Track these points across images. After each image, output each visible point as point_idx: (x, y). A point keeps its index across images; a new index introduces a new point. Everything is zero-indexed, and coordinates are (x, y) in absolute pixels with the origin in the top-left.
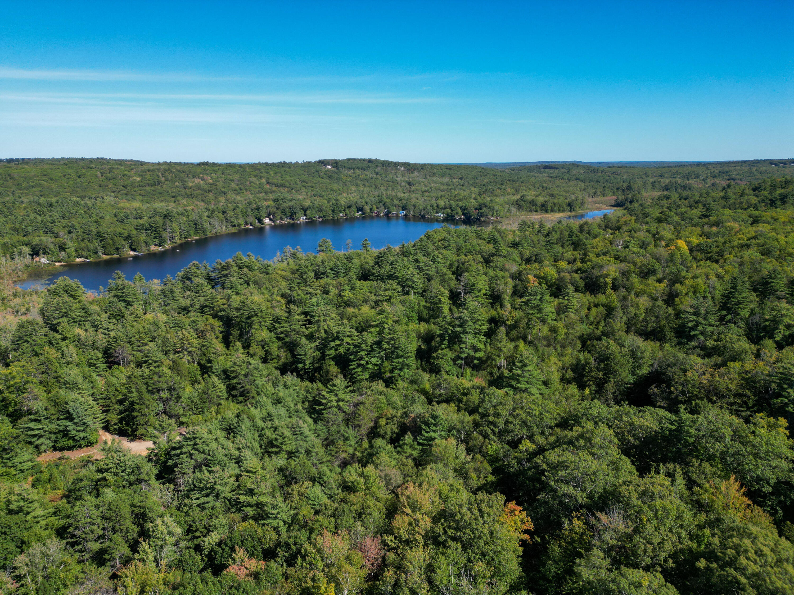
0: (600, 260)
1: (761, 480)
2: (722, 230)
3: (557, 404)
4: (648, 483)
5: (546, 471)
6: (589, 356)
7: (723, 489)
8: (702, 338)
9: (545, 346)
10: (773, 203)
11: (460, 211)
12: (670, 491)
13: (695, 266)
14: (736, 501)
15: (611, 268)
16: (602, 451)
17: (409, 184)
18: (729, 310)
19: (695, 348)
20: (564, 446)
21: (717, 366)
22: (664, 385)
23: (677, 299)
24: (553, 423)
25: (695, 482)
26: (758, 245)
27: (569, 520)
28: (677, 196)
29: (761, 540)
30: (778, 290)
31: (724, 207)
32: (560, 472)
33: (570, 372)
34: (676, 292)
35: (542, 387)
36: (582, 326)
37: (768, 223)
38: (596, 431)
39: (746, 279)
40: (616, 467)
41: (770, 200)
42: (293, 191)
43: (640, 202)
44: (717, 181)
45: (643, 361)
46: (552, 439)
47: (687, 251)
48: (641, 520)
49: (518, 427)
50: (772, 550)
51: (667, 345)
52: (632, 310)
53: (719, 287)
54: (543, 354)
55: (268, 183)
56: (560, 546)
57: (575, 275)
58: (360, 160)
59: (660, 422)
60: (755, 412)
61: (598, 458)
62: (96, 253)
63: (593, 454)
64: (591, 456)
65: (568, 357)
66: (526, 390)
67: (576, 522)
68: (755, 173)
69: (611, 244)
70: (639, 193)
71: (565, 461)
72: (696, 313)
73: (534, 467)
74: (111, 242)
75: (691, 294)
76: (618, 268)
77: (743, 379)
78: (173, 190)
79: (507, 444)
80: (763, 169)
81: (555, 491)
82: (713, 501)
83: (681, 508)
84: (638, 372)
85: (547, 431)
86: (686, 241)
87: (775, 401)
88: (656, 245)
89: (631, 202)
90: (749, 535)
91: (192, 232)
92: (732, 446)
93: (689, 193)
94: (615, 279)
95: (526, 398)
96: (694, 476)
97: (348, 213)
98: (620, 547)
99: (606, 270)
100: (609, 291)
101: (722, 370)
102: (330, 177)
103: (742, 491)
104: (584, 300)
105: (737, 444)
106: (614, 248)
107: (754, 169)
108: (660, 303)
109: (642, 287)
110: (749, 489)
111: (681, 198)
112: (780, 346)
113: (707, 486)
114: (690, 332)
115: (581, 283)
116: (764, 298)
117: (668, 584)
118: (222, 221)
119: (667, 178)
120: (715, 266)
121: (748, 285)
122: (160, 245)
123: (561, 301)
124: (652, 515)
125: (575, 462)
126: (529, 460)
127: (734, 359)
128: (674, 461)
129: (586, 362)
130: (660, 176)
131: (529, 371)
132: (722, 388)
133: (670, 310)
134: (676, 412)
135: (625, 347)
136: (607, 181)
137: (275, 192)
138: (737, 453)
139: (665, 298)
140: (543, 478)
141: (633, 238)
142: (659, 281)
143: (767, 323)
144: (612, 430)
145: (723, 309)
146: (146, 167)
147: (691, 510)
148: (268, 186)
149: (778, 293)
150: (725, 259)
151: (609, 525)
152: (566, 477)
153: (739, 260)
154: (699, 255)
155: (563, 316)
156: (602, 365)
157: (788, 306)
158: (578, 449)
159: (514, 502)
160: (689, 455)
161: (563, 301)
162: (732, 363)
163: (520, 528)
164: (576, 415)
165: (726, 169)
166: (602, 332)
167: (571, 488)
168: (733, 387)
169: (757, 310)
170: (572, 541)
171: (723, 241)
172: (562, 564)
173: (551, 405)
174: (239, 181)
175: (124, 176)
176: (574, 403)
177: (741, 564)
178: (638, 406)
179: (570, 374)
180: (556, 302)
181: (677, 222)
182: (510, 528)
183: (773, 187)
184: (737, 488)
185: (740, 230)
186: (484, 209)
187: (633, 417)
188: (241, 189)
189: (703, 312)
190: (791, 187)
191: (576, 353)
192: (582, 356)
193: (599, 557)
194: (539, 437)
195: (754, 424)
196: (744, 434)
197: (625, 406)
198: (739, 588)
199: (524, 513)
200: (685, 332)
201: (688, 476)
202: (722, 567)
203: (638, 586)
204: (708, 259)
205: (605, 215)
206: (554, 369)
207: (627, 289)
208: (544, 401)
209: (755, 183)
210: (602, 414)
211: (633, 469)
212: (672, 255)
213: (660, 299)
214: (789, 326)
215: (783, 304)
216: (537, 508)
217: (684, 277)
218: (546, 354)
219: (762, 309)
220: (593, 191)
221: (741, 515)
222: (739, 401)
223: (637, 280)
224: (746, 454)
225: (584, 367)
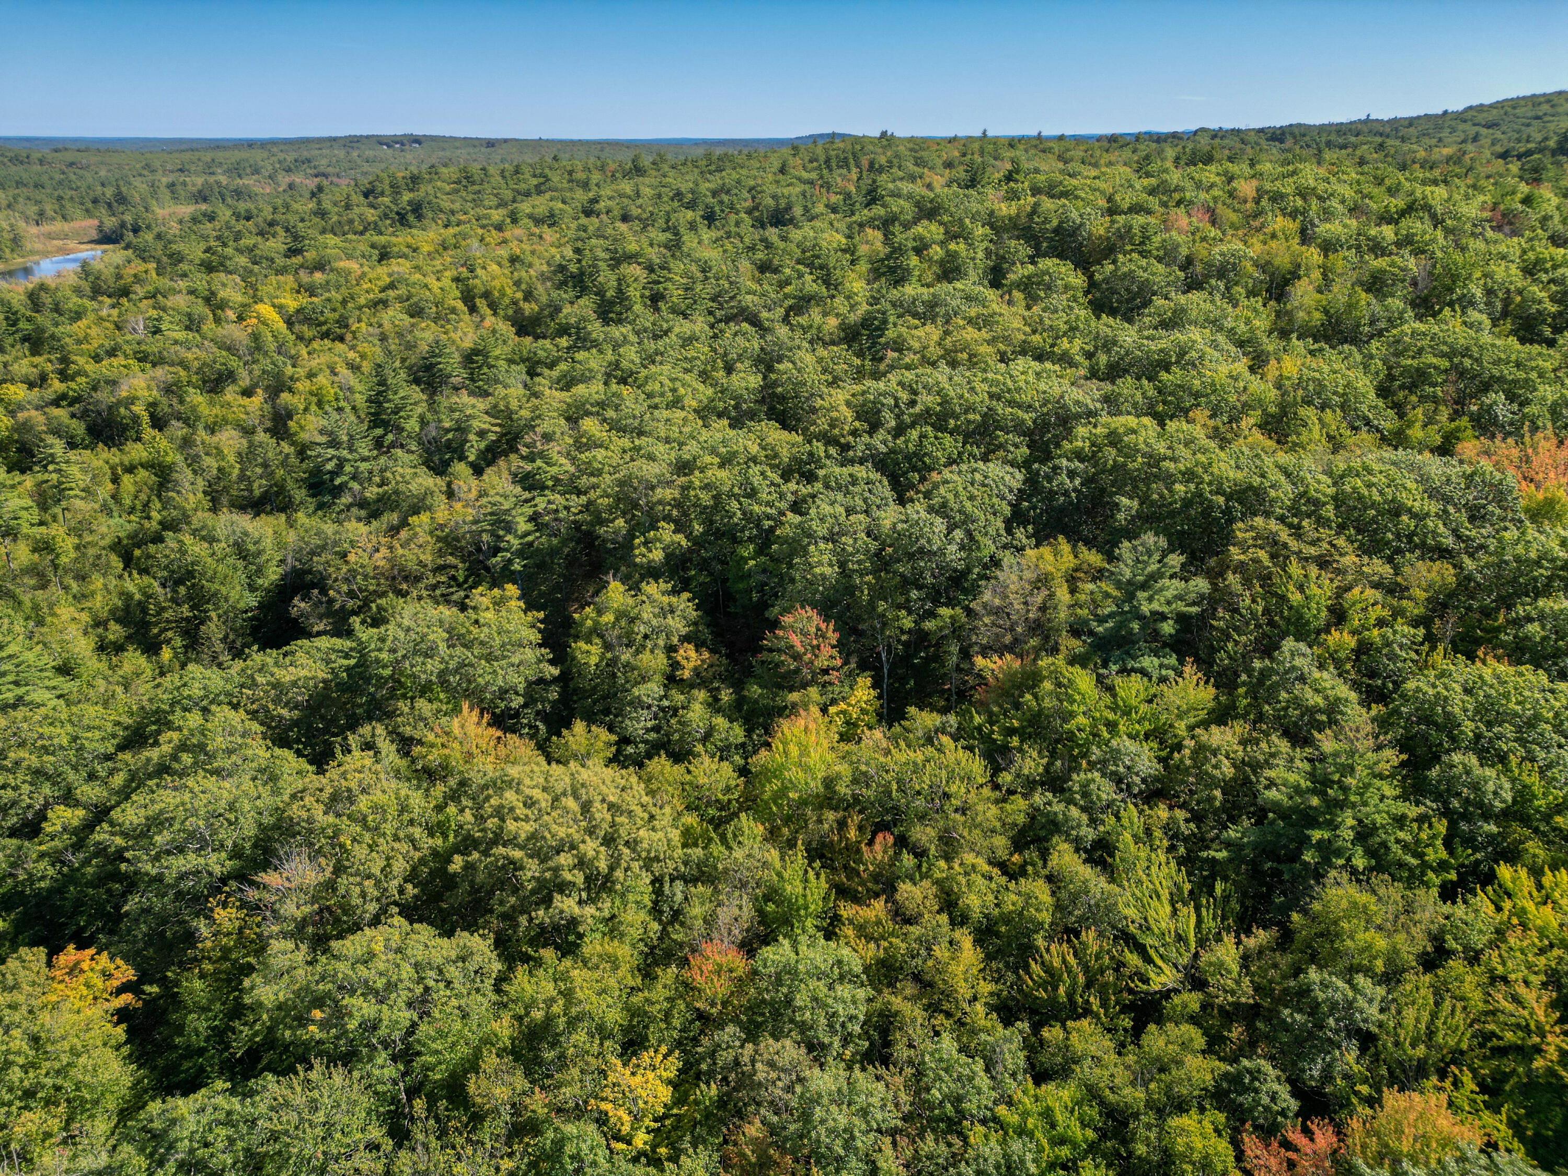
0: (106, 368)
1: (507, 692)
2: (332, 276)
3: (106, 704)
4: (336, 777)
5: (127, 849)
6: (147, 580)
7: (457, 731)
8: (355, 486)
9: (35, 588)
10: (402, 220)
12: (376, 773)
13: (304, 352)
14: (480, 741)
15: (135, 382)
16: (234, 757)
18: (385, 424)
19: (349, 507)
20: (150, 783)
21: (394, 530)
22: (316, 591)
23: (291, 424)
24: (110, 747)
25: (411, 739)
26: (400, 299)
27: (207, 917)
28: (229, 213)
29: (527, 781)
30: (450, 376)
31: (323, 232)
32: (158, 839)
33: (114, 626)
34: (286, 409)
35: (59, 680)
36: (111, 522)
37: (404, 256)
38: (209, 725)
39: (397, 364)
40: (269, 776)
41: (398, 213)
43: (156, 230)
44: (298, 179)
45: (264, 558)
46: (118, 780)
47: (281, 326)
48: (342, 846)
49: (26, 788)
50: (545, 789)
51: (300, 514)
52: (210, 463)
53: (359, 387)
54: (36, 607)
56: (202, 976)
57: (56, 412)
59: (328, 662)
60: (471, 588)
61: (230, 775)
63: (217, 772)
64: (214, 778)
65: (99, 598)
66: (19, 701)
67: (220, 914)
68: (359, 161)
69: (118, 328)
70: (147, 210)
71: (161, 812)
72: (334, 443)
73: (96, 855)
75: (313, 408)
76: (153, 379)
77: (439, 539)
79: (10, 836)
80: (369, 153)
81: (159, 878)
82: (447, 757)
83: (403, 793)
84: (260, 581)
85: (101, 769)
86: (274, 306)
87: (494, 560)
88: (217, 321)
89: (136, 230)
90: (509, 784)
92: (451, 657)
93: (250, 205)
94: (152, 406)
95: (25, 719)
96: (408, 731)
98: (321, 910)
99: (125, 387)
100: (149, 432)
101: (404, 534)
103: (485, 720)
104: (97, 463)
105: (459, 650)
106: (129, 337)
107: (355, 154)
108: (261, 436)
109: (216, 410)
110: (494, 714)
111: (237, 216)
112: (478, 471)
113: (431, 737)
114: (332, 480)
115: (79, 428)
116: (434, 393)
117: (416, 926)
119: (197, 174)
120: (340, 347)
121: (403, 375)
123: (40, 477)
124: (358, 829)
125: (183, 804)
126: (78, 846)
127: (416, 511)
128: (370, 719)
129: (144, 594)
130: (181, 170)
131: (10, 657)
132: (412, 566)
133: (286, 448)
134: (349, 633)
135: (219, 541)
136: (60, 183)
138: (462, 665)
139: (269, 424)
140: (123, 866)
141: (164, 309)
142: (247, 393)
143: (450, 436)
144: (241, 711)
145: (376, 426)
147: (418, 787)
149: (453, 380)
150: (354, 333)
151: (287, 884)
152: (174, 840)
153: (377, 331)
154: (308, 333)
155: (57, 510)
156: (182, 590)
157: (473, 400)
158: (182, 774)
159: (71, 947)
160: (391, 698)
161: (46, 476)
162: (415, 518)
163: (105, 990)
164: (158, 711)
165: (306, 154)
166: (160, 523)
167: (191, 856)
168: (427, 558)
169: (429, 416)
170: (226, 952)
171: (340, 298)
172: (218, 1006)
173: (92, 712)
176: (144, 688)
177: (510, 832)
178: (278, 647)
179: (116, 631)
180: (29, 481)
181: (245, 268)
182: (78, 1004)
183: (395, 189)
184: (476, 719)
185: (364, 274)
187: (275, 670)
189: (345, 438)
190: (423, 188)
191: (114, 582)
192: (130, 587)
193: (284, 953)
194: (85, 788)
195: (475, 608)
196: (464, 631)
197: (254, 656)
198: (515, 869)
199: (104, 958)
200: (323, 483)
201: (398, 734)
202: (486, 853)
203: (368, 958)
204: (325, 335)
205: (84, 264)
206: (73, 631)
207: (186, 421)
208: (74, 709)
209: (365, 182)
210: (212, 688)
211: (304, 764)
212: (256, 337)
213: (259, 429)
214: (482, 434)
215: (464, 398)
216: (129, 931)
217: (291, 378)
218: (44, 605)
219: (436, 412)
220: (35, 208)
221: (491, 759)
222: (443, 579)
223: (200, 399)
224: (474, 660)
225: (142, 607)
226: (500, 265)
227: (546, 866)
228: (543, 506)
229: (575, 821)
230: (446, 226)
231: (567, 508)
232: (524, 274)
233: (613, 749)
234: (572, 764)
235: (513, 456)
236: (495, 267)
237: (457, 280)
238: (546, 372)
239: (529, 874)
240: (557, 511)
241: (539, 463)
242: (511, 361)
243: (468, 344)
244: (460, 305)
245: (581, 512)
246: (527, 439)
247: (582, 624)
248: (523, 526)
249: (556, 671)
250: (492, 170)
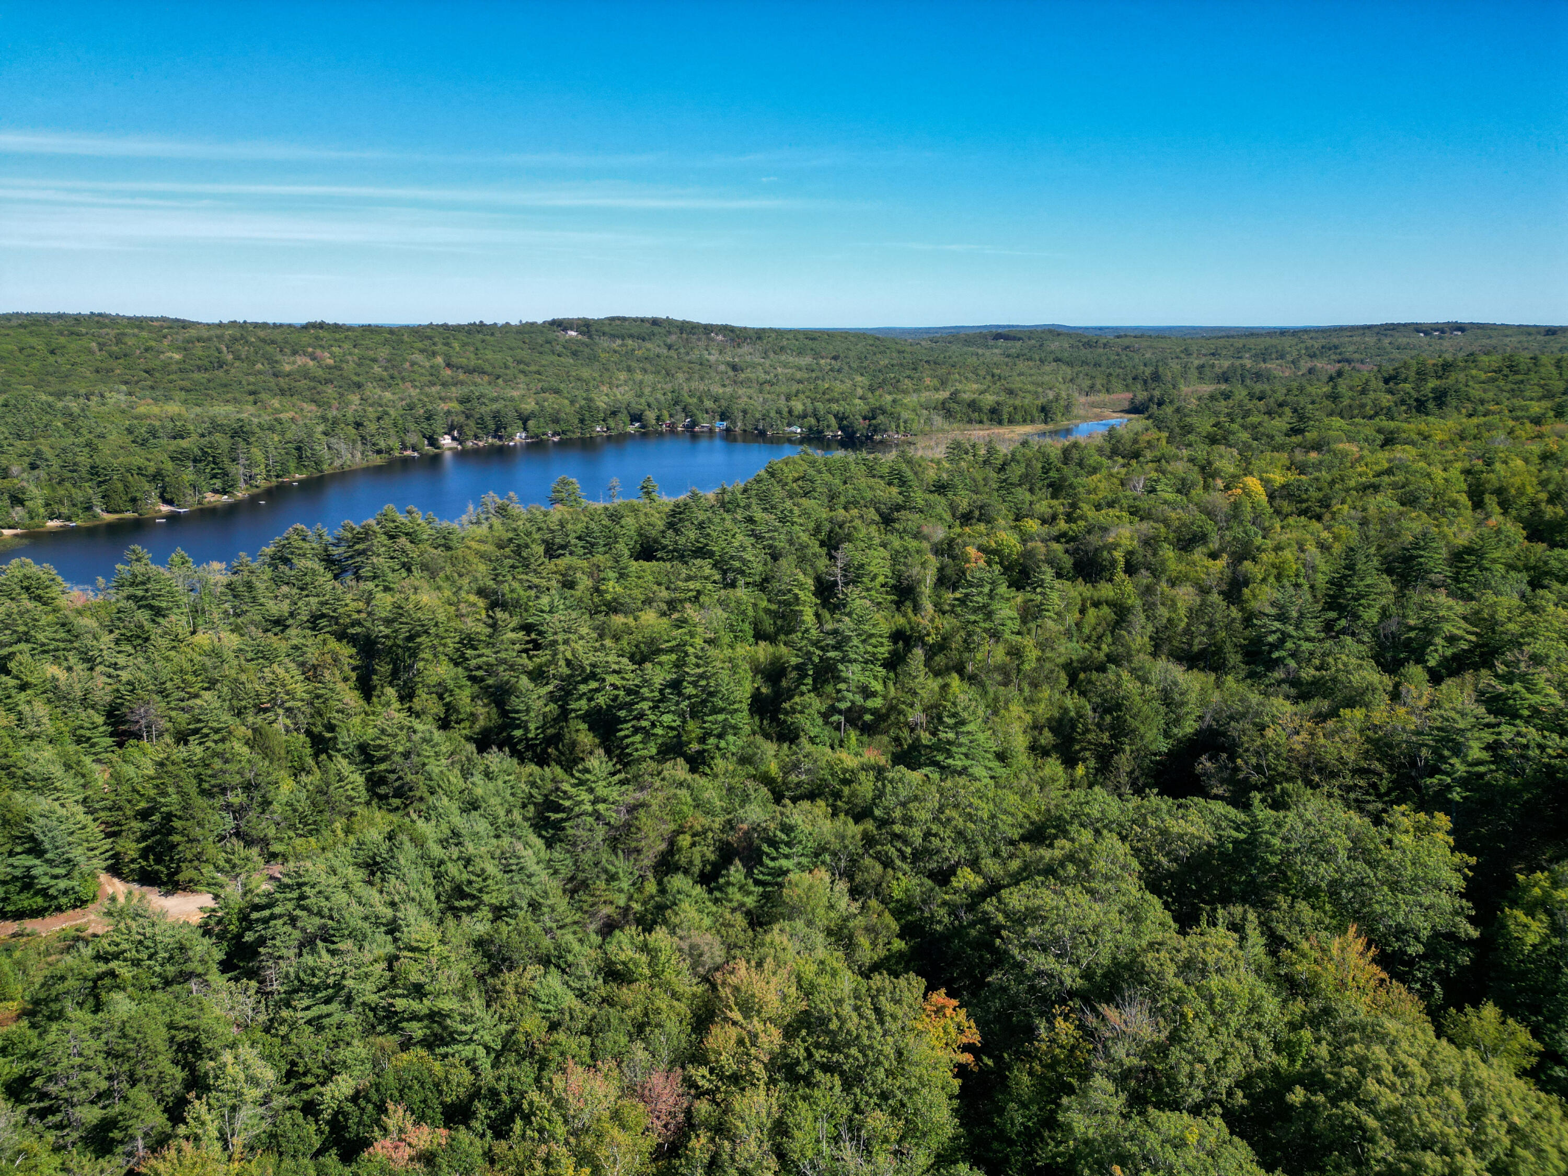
0: (1102, 517)
1: (1405, 932)
2: (1328, 457)
3: (1023, 796)
4: (1195, 944)
5: (1004, 927)
6: (1083, 701)
7: (1335, 951)
8: (1292, 664)
9: (1000, 684)
10: (1420, 407)
11: (833, 421)
12: (1236, 959)
13: (1278, 526)
14: (1359, 974)
15: (1122, 531)
16: (1109, 885)
17: (734, 368)
18: (1342, 610)
19: (1280, 683)
20: (1038, 878)
21: (1320, 718)
22: (1225, 755)
23: (1246, 591)
24: (1016, 834)
25: (1282, 939)
26: (1394, 486)
27: (1048, 1021)
28: (1244, 393)
29: (1405, 1045)
30: (1431, 571)
31: (1331, 414)
32: (1029, 929)
33: (1047, 733)
34: (1245, 576)
35: (995, 764)
36: (1070, 645)
37: (1413, 443)
38: (1097, 847)
39: (1373, 550)
40: (1135, 916)
41: (1417, 400)
42: (500, 381)
43: (1177, 404)
44: (1319, 364)
45: (1185, 709)
46: (1015, 865)
47: (1264, 499)
48: (1183, 1016)
49: (949, 843)
50: (1424, 1064)
51: (1229, 678)
52: (1163, 612)
53: (1323, 567)
54: (996, 699)
55: (448, 365)
56: (1031, 1073)
57: (1055, 546)
58: (635, 320)
59: (1218, 827)
60: (1392, 803)
61: (1102, 900)
62: (89, 508)
63: (1092, 892)
64: (1088, 897)
65: (1043, 705)
66: (964, 771)
67: (1060, 1023)
68: (1389, 348)
69: (1122, 484)
70: (1174, 387)
71: (1039, 908)
72: (1282, 617)
73: (981, 921)
74: (120, 485)
75: (1272, 579)
76: (1137, 531)
77: (1369, 740)
78: (252, 379)
79: (929, 877)
80: (1403, 341)
81: (1021, 966)
82: (1317, 975)
83: (1258, 992)
84: (1175, 731)
85: (1005, 850)
86: (1261, 479)
87: (1429, 781)
88: (1206, 487)
89: (1160, 404)
90: (1382, 1038)
91: (292, 465)
92: (1350, 870)
93: (1266, 387)
94: (1130, 553)
95: (964, 787)
96: (1281, 929)
97: (613, 425)
98: (1145, 1071)
99: (1113, 535)
100: (1120, 575)
101: (1331, 724)
102: (575, 354)
103: (1370, 954)
104: (1074, 594)
105: (1360, 866)
106: (1128, 493)
107: (1386, 341)
108: (1215, 597)
109: (1182, 567)
110: (1383, 951)
111: (1251, 396)
112: (1436, 678)
113: (1305, 946)
114: (1270, 652)
115: (1067, 562)
116: (1406, 586)
117: (1236, 1139)
118: (354, 442)
119: (1226, 357)
120: (1316, 525)
121: (1375, 562)
122: (225, 492)
123: (1029, 596)
124: (1203, 1006)
125: (1057, 908)
126: (971, 908)
127: (1351, 704)
128: (1244, 900)
129: (1077, 713)
130: (1213, 354)
131: (969, 733)
132: (1330, 759)
133: (1235, 612)
134: (1246, 806)
135: (1151, 683)
136: (1113, 363)
137: (462, 383)
138: (1360, 883)
139: (1225, 587)
140: (998, 942)
141: (1164, 473)
142: (1214, 556)
143: (1412, 634)
144: (1127, 844)
145: (1331, 609)
146: (193, 332)
147: (1276, 995)
148: (449, 372)
149: (1432, 576)
150: (1334, 514)
151: (1123, 1027)
152: (1041, 938)
153: (1360, 515)
154: (1286, 507)
155: (1033, 625)
156: (1108, 718)
157: (1451, 602)
158: (1064, 882)
159: (943, 990)
160: (1272, 888)
161: (1033, 597)
162: (1348, 711)
163: (955, 1041)
164: (1060, 818)
165: (1335, 341)
166: (1107, 655)
167: (1051, 959)
168: (1350, 756)
169: (1393, 609)
170: (1055, 1063)
171: (1329, 478)
172: (1035, 1108)
173: (1012, 799)
174: (389, 361)
175: (146, 350)
176: (1055, 794)
177: (1368, 1092)
178: (1175, 797)
179: (1047, 738)
180: (1020, 598)
181: (1244, 443)
182: (934, 1042)
183: (1422, 375)
184: (1361, 948)
185: (1362, 458)
186: (881, 419)
187: (1167, 817)
188: (392, 378)
189: (1295, 614)
190: (1453, 376)
191: (1057, 696)
192: (1069, 702)
193: (1104, 1092)
194: (989, 861)
195: (1391, 826)
196: (1372, 846)
197: (1152, 798)
198: (1364, 1138)
199: (963, 1012)
200: (1261, 652)
201: (1270, 928)
202: (1334, 1101)
203: (1179, 1144)
204: (1302, 513)
205: (1112, 429)
206: (1016, 728)
207: (1154, 573)
208: (999, 792)
209: (1389, 369)
210: (1109, 815)
211: (1168, 918)
212: (1236, 506)
213: (1215, 591)
214: (1451, 640)
215: (1442, 597)
216: (986, 1000)
217: (1258, 549)
218: (1002, 699)
219: (1403, 607)
220: (1089, 382)
221: (1368, 1000)
222: (1362, 783)
223: (1171, 554)
224: (1375, 883)
225: (1073, 724)
226: (1526, 461)
227: (1404, 1155)
228: (1509, 736)
229: (1456, 1121)
230: (1470, 416)
231: (1542, 747)
232: (1555, 473)
233: (1534, 1060)
234: (1469, 1051)
235: (1484, 672)
236: (1519, 462)
237: (1467, 472)
238: (1556, 585)
239: (1380, 1154)
240: (1526, 747)
241: (1517, 686)
242: (1510, 567)
243: (1461, 541)
244: (1464, 499)
245: (1559, 756)
246: (1509, 656)
247: (1526, 889)
248: (1476, 752)
249: (1475, 934)
250: (1544, 359)
